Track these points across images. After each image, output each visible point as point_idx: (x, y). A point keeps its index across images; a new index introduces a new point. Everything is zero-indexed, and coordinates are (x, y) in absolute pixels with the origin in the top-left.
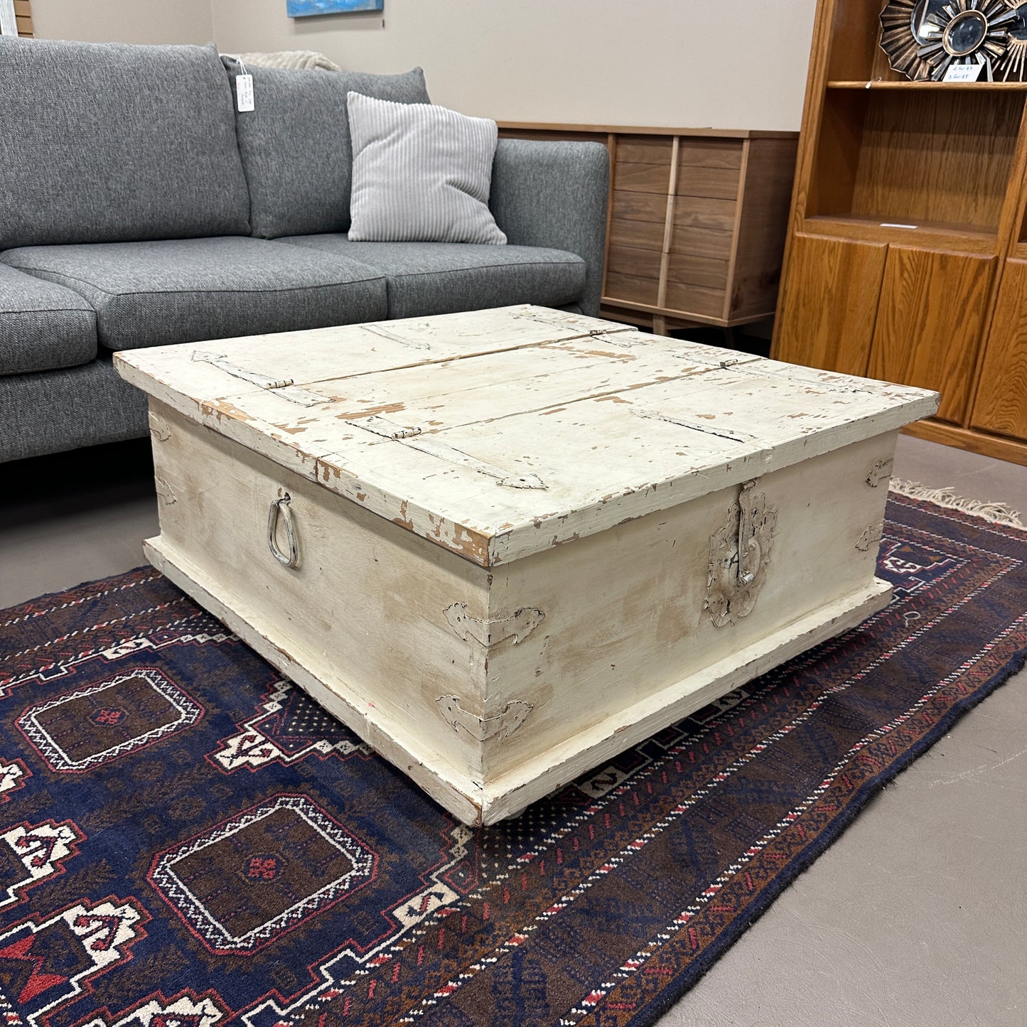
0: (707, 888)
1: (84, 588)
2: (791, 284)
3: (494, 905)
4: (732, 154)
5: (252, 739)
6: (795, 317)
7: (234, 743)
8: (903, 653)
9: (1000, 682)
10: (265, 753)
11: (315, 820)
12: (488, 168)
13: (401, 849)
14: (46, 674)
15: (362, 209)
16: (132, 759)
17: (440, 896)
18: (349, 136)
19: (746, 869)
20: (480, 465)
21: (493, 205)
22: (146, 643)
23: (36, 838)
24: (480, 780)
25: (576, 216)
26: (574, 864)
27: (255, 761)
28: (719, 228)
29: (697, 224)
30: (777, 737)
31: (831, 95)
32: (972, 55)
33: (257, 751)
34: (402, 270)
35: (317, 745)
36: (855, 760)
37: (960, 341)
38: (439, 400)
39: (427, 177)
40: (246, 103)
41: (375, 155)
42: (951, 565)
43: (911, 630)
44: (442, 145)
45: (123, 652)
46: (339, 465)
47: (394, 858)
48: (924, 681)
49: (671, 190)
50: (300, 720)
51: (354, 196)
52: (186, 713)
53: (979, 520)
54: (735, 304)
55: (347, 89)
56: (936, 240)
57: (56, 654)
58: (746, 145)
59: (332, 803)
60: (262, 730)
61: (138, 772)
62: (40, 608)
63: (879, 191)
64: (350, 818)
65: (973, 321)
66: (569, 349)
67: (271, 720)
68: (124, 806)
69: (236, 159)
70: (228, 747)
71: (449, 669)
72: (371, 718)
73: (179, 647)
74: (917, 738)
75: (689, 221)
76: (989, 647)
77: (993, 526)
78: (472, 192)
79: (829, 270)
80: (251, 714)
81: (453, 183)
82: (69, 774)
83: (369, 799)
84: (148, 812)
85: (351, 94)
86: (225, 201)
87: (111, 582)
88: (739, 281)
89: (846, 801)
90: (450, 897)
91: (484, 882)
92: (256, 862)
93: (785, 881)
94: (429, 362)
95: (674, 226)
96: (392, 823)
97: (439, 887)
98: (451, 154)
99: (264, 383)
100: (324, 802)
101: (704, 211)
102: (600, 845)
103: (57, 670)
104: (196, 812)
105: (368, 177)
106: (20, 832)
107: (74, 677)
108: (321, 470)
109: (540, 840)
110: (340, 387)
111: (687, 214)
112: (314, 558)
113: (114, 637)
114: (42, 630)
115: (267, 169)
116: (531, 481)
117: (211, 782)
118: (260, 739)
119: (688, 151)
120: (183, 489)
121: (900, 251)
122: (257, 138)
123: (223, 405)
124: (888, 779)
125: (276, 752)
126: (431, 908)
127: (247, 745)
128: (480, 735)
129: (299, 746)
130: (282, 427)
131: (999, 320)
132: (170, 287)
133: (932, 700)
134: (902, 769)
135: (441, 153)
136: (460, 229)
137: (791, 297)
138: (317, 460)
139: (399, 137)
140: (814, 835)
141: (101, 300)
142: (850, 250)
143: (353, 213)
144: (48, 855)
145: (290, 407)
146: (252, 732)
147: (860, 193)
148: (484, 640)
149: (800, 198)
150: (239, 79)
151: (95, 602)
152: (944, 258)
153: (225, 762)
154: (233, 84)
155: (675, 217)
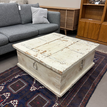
0: (82, 100)
1: (11, 69)
2: (79, 26)
3: (62, 105)
4: (73, 12)
5: (33, 87)
6: (80, 29)
7: (31, 87)
8: (96, 69)
9: (105, 72)
10: (35, 89)
11: (42, 96)
12: (47, 15)
13: (52, 99)
14: (9, 80)
15: (34, 20)
16: (21, 91)
17: (57, 104)
18: (31, 12)
19: (85, 98)
20: (57, 60)
21: (48, 19)
22: (19, 76)
23: (14, 102)
24: (60, 93)
25: (57, 20)
26: (69, 99)
27: (34, 90)
28: (71, 20)
29: (69, 19)
30: (86, 81)
31: (83, 5)
32: (98, 1)
33: (34, 88)
34: (40, 29)
35: (40, 87)
36: (94, 83)
37: (97, 32)
38: (50, 50)
39: (41, 16)
40: (20, 9)
41: (35, 14)
42: (99, 58)
43: (96, 67)
44: (42, 13)
45: (17, 77)
46: (43, 61)
47: (51, 100)
48: (98, 73)
49: (66, 16)
50: (38, 84)
51: (33, 19)
52: (26, 84)
53: (100, 52)
54: (73, 28)
55: (31, 6)
56: (94, 21)
57: (10, 78)
58: (74, 11)
59: (43, 94)
60: (34, 86)
61: (22, 92)
62: (6, 72)
63: (88, 15)
64: (46, 96)
65: (98, 30)
66: (61, 40)
67: (35, 84)
68: (22, 97)
69: (19, 15)
70: (31, 88)
71: (56, 82)
72: (47, 85)
73: (23, 76)
74: (99, 80)
75: (68, 19)
76: (104, 68)
77: (102, 53)
78: (45, 18)
79: (83, 24)
80: (33, 84)
81: (43, 17)
82: (15, 93)
83: (47, 93)
84: (25, 97)
85: (31, 7)
86: (18, 21)
87: (13, 68)
88: (74, 25)
89: (94, 88)
90: (58, 104)
91: (61, 102)
92: (37, 102)
93: (89, 98)
94: (47, 43)
95: (67, 19)
96: (50, 96)
97: (56, 103)
98: (43, 14)
99: (31, 49)
100: (42, 94)
101: (70, 18)
102: (71, 96)
103: (10, 80)
104: (30, 97)
105: (34, 17)
106: (12, 101)
107: (13, 81)
108: (41, 62)
109: (65, 97)
110: (39, 48)
111: (68, 18)
112: (39, 69)
113: (16, 75)
114: (7, 75)
115: (23, 16)
116: (64, 63)
117: (30, 93)
118: (34, 87)
119: (68, 11)
120: (22, 59)
121: (91, 23)
122: (21, 13)
123: (27, 52)
124: (97, 85)
125: (36, 88)
126: (56, 106)
127: (33, 88)
128: (60, 89)
129: (38, 87)
130: (35, 56)
131: (101, 30)
132: (16, 34)
133: (100, 75)
134: (98, 84)
135: (42, 14)
136: (45, 22)
137: (79, 27)
138: (40, 61)
139: (37, 12)
140: (91, 93)
141: (9, 37)
142: (86, 22)
143: (33, 21)
144: (15, 104)
145: (34, 52)
146: (33, 86)
147: (86, 15)
148: (60, 80)
149: (80, 17)
150: (19, 6)
151: (12, 71)
152: (95, 23)
153: (31, 90)
154: (18, 7)
155: (67, 18)
